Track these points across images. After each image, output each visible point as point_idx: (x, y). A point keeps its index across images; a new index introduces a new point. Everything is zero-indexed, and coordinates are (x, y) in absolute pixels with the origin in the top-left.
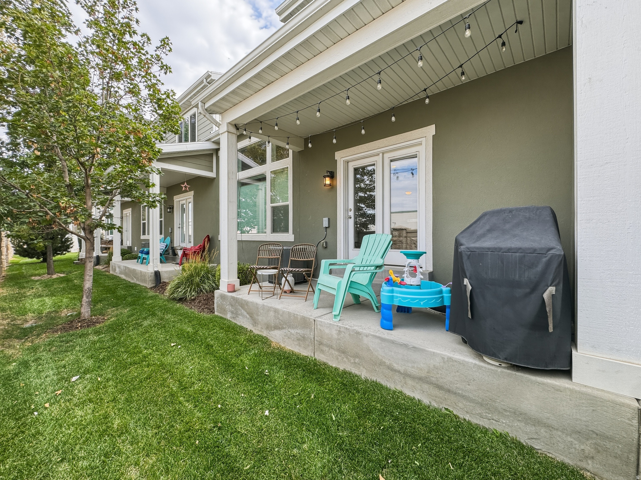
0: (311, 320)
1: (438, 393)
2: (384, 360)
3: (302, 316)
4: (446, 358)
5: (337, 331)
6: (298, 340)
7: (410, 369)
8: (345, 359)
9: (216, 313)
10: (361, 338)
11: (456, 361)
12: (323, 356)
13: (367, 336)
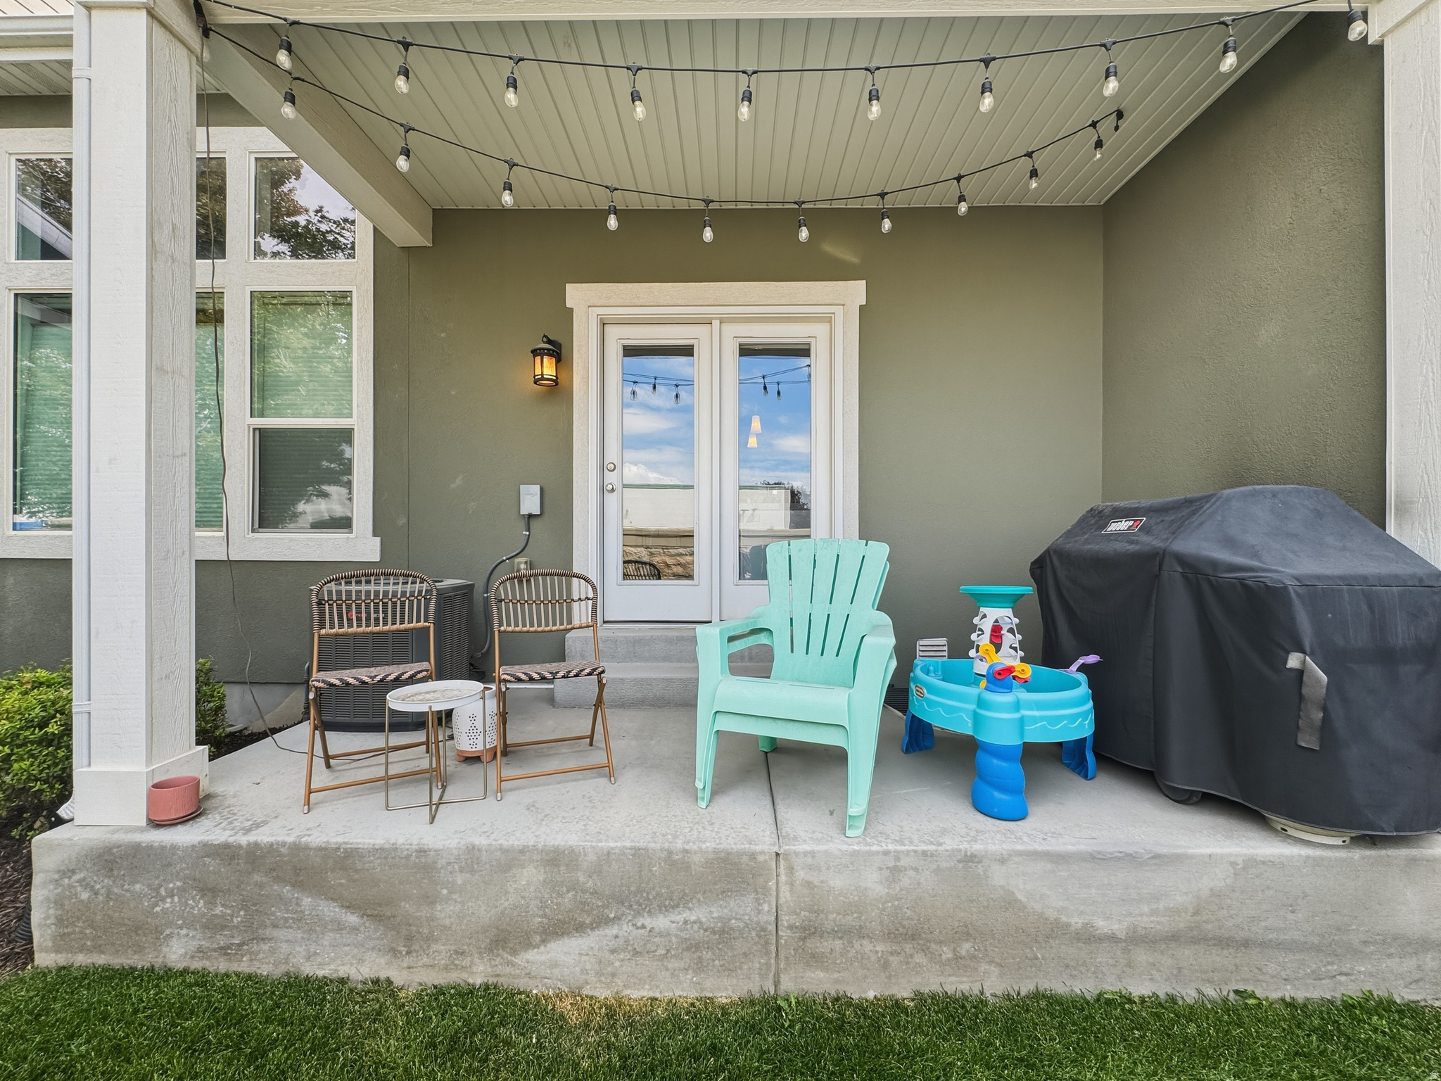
0: (761, 858)
1: (1218, 959)
2: (1064, 919)
3: (716, 852)
4: (1240, 861)
5: (886, 873)
6: (694, 946)
7: (1145, 919)
8: (919, 958)
9: (44, 959)
10: (980, 871)
11: (1264, 863)
12: (821, 974)
13: (1002, 861)
